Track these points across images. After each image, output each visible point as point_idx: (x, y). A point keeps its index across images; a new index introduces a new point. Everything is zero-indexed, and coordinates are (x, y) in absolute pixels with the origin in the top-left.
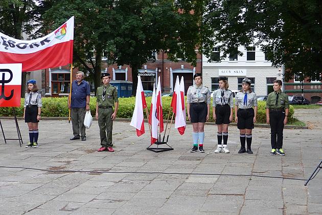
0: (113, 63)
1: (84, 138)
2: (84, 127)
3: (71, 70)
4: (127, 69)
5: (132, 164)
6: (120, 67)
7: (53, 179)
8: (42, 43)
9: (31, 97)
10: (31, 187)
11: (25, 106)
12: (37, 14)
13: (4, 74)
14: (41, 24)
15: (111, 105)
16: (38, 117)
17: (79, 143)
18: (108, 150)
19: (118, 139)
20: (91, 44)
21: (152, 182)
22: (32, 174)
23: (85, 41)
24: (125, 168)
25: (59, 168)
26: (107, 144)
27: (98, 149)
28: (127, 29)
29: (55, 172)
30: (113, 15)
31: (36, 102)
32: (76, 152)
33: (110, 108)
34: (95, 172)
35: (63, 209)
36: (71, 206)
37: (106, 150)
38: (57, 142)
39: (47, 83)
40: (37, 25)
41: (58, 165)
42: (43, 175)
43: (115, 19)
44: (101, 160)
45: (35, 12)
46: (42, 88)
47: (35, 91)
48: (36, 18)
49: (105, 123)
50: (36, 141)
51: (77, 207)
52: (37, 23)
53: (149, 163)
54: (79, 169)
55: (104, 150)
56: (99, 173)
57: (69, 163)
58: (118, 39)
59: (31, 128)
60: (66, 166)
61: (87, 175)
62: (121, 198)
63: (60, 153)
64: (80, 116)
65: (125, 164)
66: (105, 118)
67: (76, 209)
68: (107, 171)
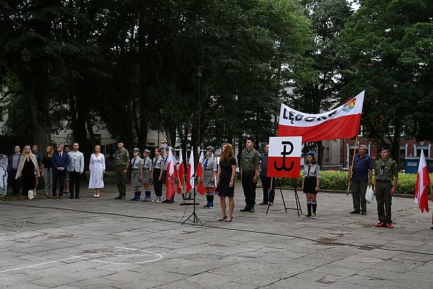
0: (412, 138)
1: (364, 212)
2: (365, 201)
3: (369, 146)
4: (430, 146)
5: (408, 243)
6: (422, 143)
7: (319, 250)
8: (330, 115)
9: (309, 169)
10: (295, 256)
11: (304, 177)
12: (334, 91)
13: (285, 146)
14: (339, 100)
15: (389, 179)
16: (317, 188)
17: (359, 217)
18: (387, 227)
19: (402, 216)
20: (388, 120)
21: (427, 264)
22: (301, 243)
23: (382, 116)
24: (399, 246)
25: (331, 239)
26: (385, 220)
27: (376, 224)
28: (427, 103)
29: (325, 244)
30: (412, 90)
31: (315, 173)
32: (352, 225)
33: (389, 183)
34: (366, 247)
35: (319, 281)
36: (329, 278)
37: (384, 226)
38: (337, 215)
39: (345, 158)
40: (335, 102)
41: (329, 236)
42: (311, 246)
43: (414, 94)
44: (375, 236)
45: (333, 90)
46: (341, 163)
47: (314, 163)
48: (334, 95)
49: (384, 198)
50: (314, 211)
51: (334, 280)
52: (334, 100)
53: (430, 243)
54: (350, 242)
55: (381, 226)
56: (369, 249)
57: (341, 235)
58: (417, 113)
59: (309, 199)
60: (338, 239)
61: (356, 250)
62: (384, 277)
63: (335, 225)
64: (361, 189)
65: (401, 242)
66: (383, 193)
67: (332, 282)
68: (378, 247)
